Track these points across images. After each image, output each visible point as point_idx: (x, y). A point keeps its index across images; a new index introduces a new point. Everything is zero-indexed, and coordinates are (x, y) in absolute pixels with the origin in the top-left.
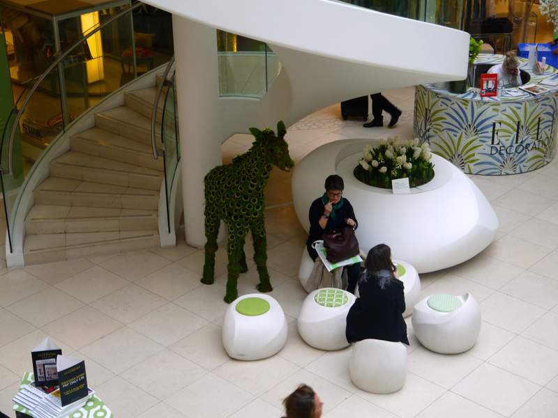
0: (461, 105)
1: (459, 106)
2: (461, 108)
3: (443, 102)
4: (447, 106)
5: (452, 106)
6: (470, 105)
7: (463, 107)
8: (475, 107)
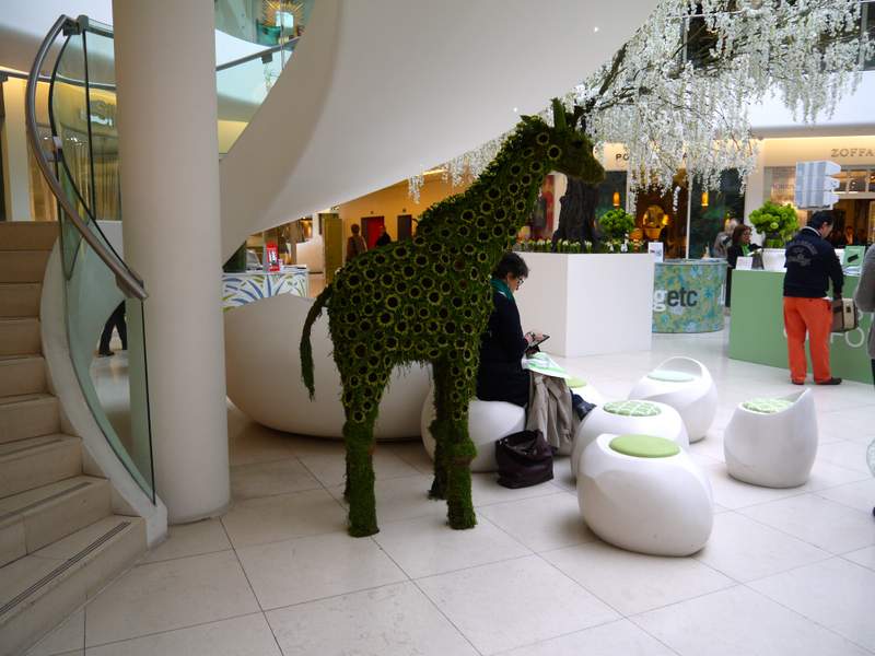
0: (254, 282)
1: (253, 284)
2: (256, 288)
3: (228, 286)
4: (236, 289)
5: (243, 288)
6: (265, 281)
7: (258, 285)
8: (272, 283)
